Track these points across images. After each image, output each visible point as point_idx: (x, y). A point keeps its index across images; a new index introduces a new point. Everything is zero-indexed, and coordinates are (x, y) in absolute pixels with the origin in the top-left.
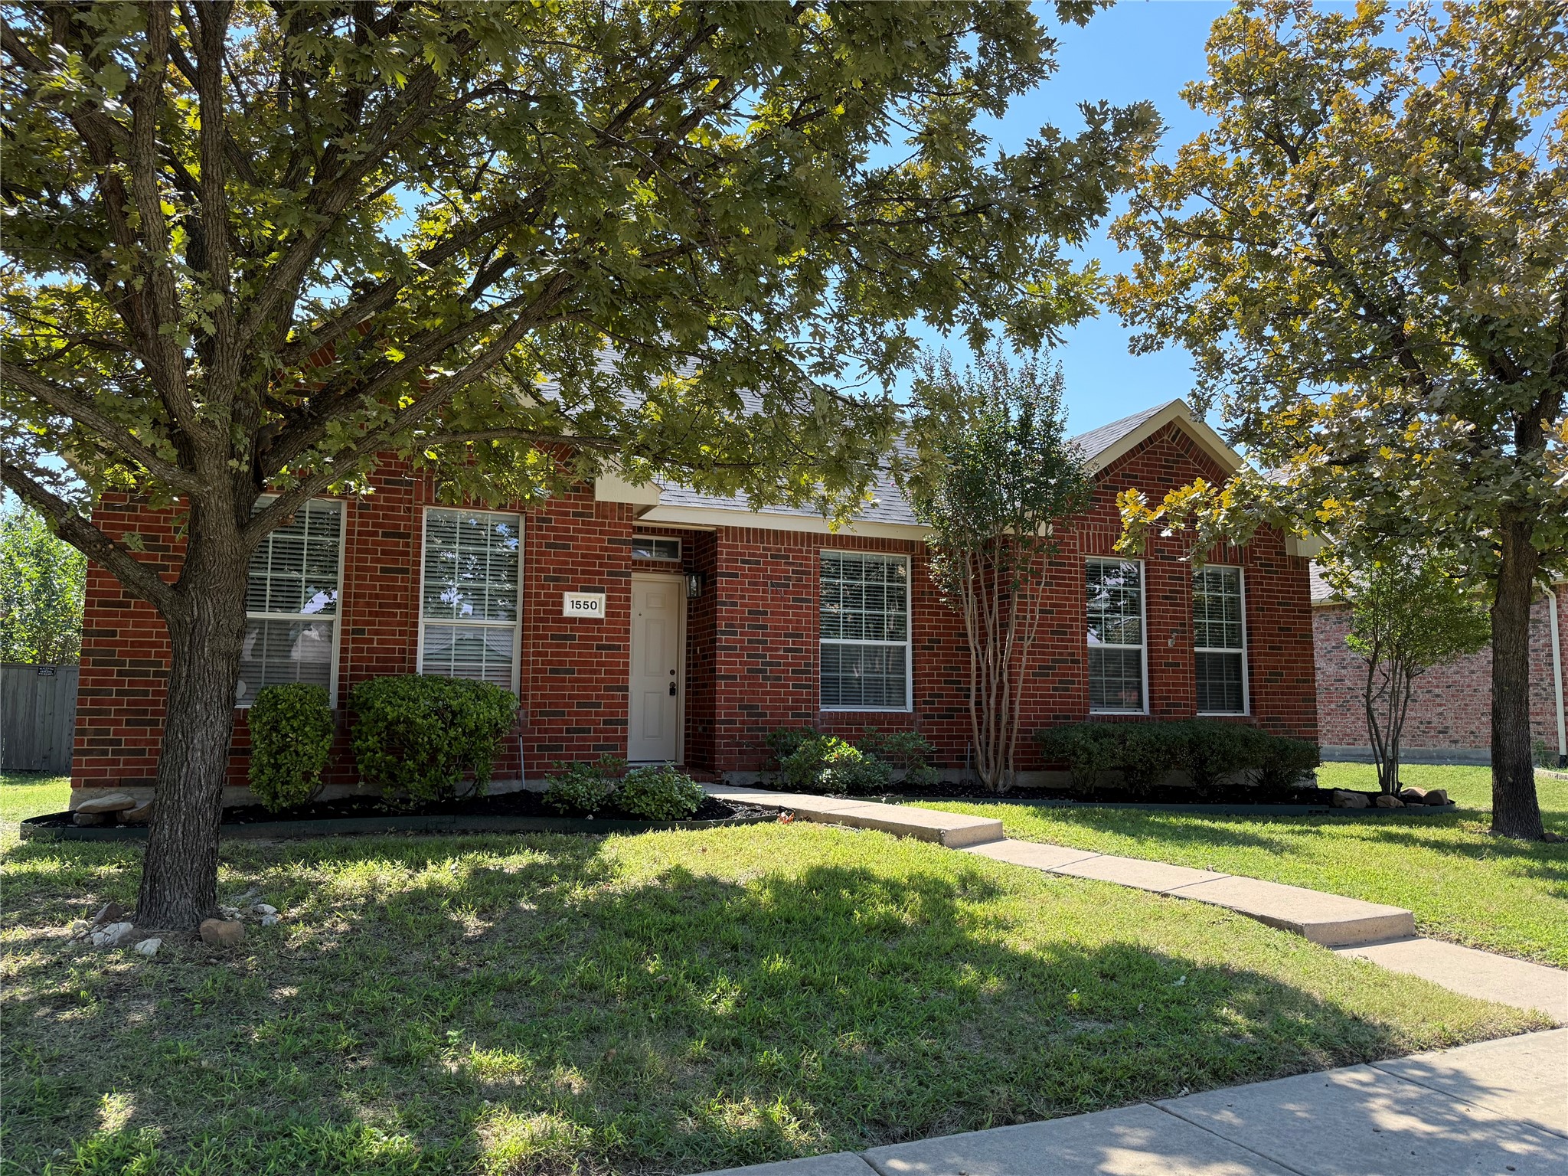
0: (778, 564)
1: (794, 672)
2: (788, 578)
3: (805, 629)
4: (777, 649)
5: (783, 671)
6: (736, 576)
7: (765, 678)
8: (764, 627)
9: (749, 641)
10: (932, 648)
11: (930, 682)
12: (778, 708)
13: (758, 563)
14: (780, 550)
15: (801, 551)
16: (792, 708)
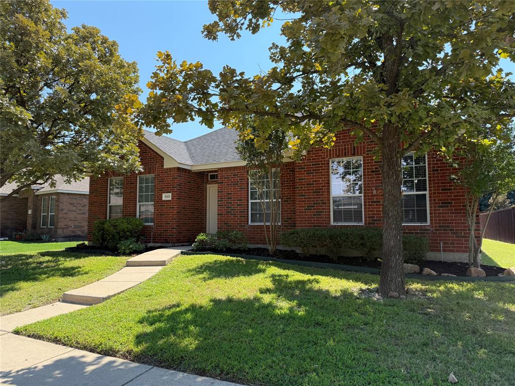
0: (235, 177)
1: (240, 212)
2: (238, 182)
3: (243, 198)
4: (235, 205)
5: (236, 212)
6: (223, 183)
7: (231, 214)
8: (231, 198)
9: (227, 203)
10: (287, 201)
11: (287, 214)
12: (235, 224)
13: (229, 178)
14: (235, 173)
15: (242, 172)
16: (239, 224)
